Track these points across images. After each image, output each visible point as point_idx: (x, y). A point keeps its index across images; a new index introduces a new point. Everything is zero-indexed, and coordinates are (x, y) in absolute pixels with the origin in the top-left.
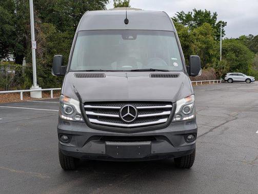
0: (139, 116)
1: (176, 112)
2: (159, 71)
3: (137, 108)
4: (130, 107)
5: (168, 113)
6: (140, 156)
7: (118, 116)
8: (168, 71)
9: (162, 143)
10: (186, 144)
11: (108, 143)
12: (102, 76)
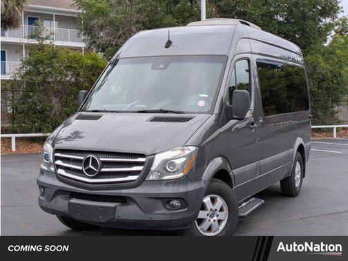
0: (103, 170)
1: (153, 168)
2: (171, 112)
3: (101, 159)
4: (93, 158)
5: (140, 168)
6: (101, 219)
7: (80, 168)
8: (182, 113)
9: (130, 207)
10: (164, 211)
11: (73, 201)
12: (97, 118)
